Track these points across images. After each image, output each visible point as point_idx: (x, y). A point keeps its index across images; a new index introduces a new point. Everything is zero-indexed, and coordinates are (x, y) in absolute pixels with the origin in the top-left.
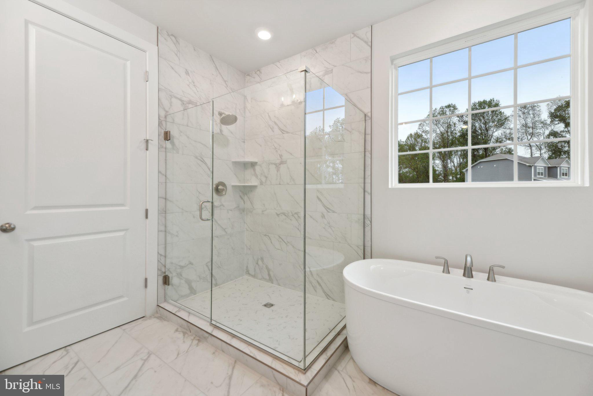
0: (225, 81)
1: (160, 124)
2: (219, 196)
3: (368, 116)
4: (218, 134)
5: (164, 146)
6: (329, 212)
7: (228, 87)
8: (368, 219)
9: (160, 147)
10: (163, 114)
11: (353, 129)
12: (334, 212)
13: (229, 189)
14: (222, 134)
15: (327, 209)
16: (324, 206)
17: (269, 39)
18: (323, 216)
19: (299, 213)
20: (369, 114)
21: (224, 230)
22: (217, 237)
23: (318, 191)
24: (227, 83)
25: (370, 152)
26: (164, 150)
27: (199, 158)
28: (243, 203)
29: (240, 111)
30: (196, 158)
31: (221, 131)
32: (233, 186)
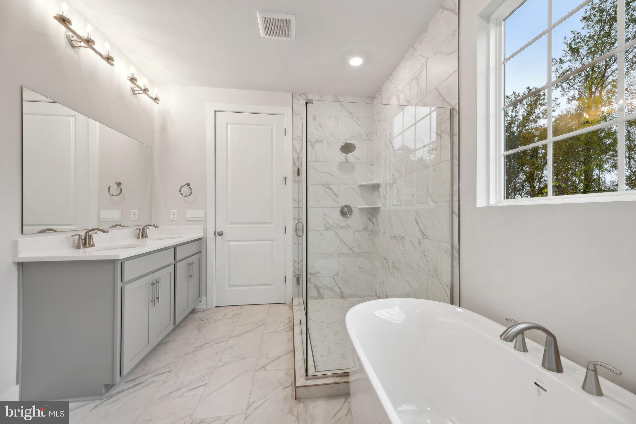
0: (350, 113)
1: (294, 164)
2: (344, 217)
3: (456, 110)
4: (344, 162)
5: (297, 180)
6: (424, 238)
7: (353, 117)
8: (456, 250)
9: (294, 181)
10: (296, 156)
11: (442, 132)
12: (428, 238)
13: (355, 211)
14: (348, 162)
15: (423, 233)
16: (421, 231)
17: (361, 63)
18: (420, 243)
19: (404, 237)
20: (457, 107)
21: (351, 249)
22: (343, 254)
23: (416, 212)
24: (352, 114)
25: (458, 158)
26: (297, 183)
27: (326, 186)
28: (372, 225)
29: (368, 136)
30: (323, 186)
31: (346, 159)
32: (360, 209)
